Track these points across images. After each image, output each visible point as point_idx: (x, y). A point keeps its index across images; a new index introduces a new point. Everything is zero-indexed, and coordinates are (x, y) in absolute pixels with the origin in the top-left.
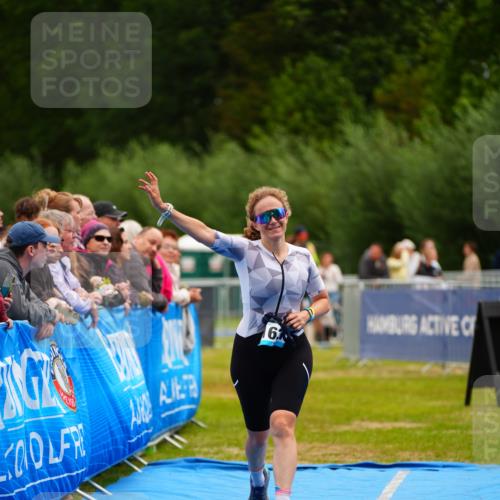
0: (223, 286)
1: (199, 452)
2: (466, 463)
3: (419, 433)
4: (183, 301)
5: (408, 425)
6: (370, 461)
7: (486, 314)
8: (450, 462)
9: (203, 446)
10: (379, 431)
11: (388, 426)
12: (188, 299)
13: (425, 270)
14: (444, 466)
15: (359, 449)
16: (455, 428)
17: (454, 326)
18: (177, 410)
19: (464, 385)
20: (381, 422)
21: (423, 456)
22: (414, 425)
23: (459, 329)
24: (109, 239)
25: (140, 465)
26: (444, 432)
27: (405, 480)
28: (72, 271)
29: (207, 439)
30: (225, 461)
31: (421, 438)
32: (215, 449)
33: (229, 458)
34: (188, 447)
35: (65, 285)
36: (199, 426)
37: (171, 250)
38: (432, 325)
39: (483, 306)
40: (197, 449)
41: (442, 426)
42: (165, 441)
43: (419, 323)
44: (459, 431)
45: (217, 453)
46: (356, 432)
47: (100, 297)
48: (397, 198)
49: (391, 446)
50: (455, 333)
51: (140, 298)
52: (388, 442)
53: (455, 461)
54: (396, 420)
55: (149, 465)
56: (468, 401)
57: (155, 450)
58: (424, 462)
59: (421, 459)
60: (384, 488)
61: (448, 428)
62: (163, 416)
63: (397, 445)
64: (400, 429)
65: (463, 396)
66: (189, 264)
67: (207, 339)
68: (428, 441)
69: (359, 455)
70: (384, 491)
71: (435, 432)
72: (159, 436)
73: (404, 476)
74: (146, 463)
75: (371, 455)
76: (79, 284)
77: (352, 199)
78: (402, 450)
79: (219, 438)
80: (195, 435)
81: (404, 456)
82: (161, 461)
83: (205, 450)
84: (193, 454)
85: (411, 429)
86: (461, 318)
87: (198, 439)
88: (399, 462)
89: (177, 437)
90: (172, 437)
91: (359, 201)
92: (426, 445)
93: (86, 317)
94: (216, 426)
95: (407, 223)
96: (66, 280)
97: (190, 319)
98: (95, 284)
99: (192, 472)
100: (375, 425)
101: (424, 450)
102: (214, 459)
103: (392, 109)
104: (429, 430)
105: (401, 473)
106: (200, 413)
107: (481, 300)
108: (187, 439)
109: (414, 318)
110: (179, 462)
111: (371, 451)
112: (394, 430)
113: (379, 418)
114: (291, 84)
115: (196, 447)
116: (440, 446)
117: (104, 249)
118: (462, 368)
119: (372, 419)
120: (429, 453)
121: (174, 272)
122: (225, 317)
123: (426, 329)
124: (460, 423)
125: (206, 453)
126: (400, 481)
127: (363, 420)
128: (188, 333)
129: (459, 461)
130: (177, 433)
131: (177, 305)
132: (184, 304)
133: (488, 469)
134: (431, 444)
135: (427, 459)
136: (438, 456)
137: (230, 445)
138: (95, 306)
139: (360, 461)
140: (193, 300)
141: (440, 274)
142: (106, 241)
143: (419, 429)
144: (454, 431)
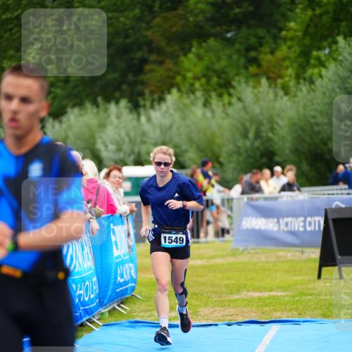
1: (138, 316)
2: (320, 319)
3: (287, 299)
4: (125, 213)
5: (279, 294)
6: (254, 319)
7: (330, 217)
8: (308, 319)
9: (139, 312)
10: (260, 299)
11: (266, 294)
12: (128, 211)
14: (304, 322)
15: (246, 311)
16: (311, 295)
17: (301, 224)
19: (317, 265)
20: (261, 292)
21: (290, 314)
22: (284, 294)
23: (304, 227)
25: (97, 325)
26: (304, 298)
27: (278, 332)
29: (143, 307)
30: (156, 322)
31: (288, 302)
32: (149, 313)
34: (130, 312)
36: (137, 298)
37: (117, 179)
38: (287, 224)
39: (328, 211)
40: (135, 314)
41: (302, 294)
42: (114, 309)
44: (314, 297)
45: (150, 316)
46: (244, 300)
49: (268, 309)
50: (302, 229)
52: (266, 305)
53: (311, 317)
54: (271, 290)
55: (103, 325)
56: (319, 276)
57: (107, 315)
58: (290, 319)
59: (288, 317)
60: (263, 337)
61: (306, 295)
62: (117, 290)
63: (272, 308)
64: (274, 296)
65: (316, 273)
66: (128, 186)
68: (293, 305)
69: (246, 315)
71: (297, 298)
72: (110, 305)
73: (277, 329)
74: (101, 324)
75: (254, 315)
78: (275, 311)
79: (151, 306)
80: (135, 304)
81: (277, 315)
82: (111, 323)
83: (142, 314)
84: (133, 317)
85: (281, 296)
86: (306, 218)
87: (136, 307)
88: (273, 319)
89: (122, 305)
90: (119, 306)
92: (292, 307)
94: (149, 298)
97: (130, 225)
99: (133, 330)
100: (256, 294)
101: (290, 310)
102: (148, 321)
104: (294, 297)
105: (276, 327)
106: (138, 289)
107: (327, 207)
108: (129, 307)
109: (275, 220)
110: (124, 323)
111: (254, 312)
112: (270, 297)
113: (259, 289)
115: (135, 312)
116: (302, 307)
119: (254, 290)
120: (294, 312)
121: (120, 193)
123: (283, 227)
124: (314, 292)
125: (143, 316)
126: (275, 332)
127: (248, 291)
128: (129, 235)
129: (314, 317)
130: (122, 303)
132: (126, 215)
133: (334, 322)
134: (295, 306)
135: (292, 317)
136: (300, 315)
139: (247, 320)
140: (131, 212)
143: (287, 296)
144: (310, 297)
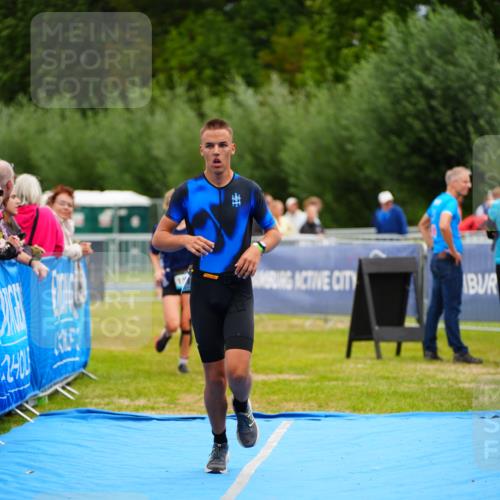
0: (113, 241)
1: (91, 403)
2: (347, 413)
3: (302, 385)
4: (75, 255)
5: (293, 377)
7: (366, 270)
8: (332, 412)
9: (93, 399)
10: (264, 383)
11: (273, 378)
12: (80, 253)
14: (326, 416)
16: (336, 379)
19: (345, 339)
20: (267, 374)
21: (307, 405)
22: (298, 377)
23: (330, 284)
25: (33, 415)
26: (326, 383)
27: (289, 429)
29: (98, 391)
30: (116, 412)
31: (304, 389)
32: (107, 400)
33: (120, 409)
34: (81, 397)
36: (91, 378)
37: (66, 207)
39: (364, 262)
40: (87, 401)
41: (324, 378)
42: (57, 392)
44: (340, 383)
45: (108, 404)
48: (286, 156)
49: (276, 398)
50: (326, 288)
51: (32, 251)
52: (274, 393)
53: (336, 411)
54: (280, 372)
55: (41, 415)
56: (348, 354)
57: (47, 400)
58: (307, 412)
59: (304, 409)
60: (269, 437)
61: (330, 380)
62: (55, 366)
63: (281, 396)
64: (285, 381)
65: (345, 349)
66: (79, 218)
68: (312, 392)
70: (269, 440)
71: (317, 384)
72: (51, 387)
73: (288, 426)
74: (38, 413)
75: (256, 405)
78: (286, 401)
79: (110, 389)
80: (87, 386)
81: (288, 408)
82: (52, 411)
83: (97, 400)
84: (84, 404)
85: (294, 380)
86: (332, 272)
87: (88, 391)
88: (283, 412)
89: (68, 388)
90: (64, 388)
91: (249, 158)
92: (309, 396)
94: (107, 378)
99: (83, 422)
100: (261, 377)
101: (307, 400)
104: (312, 382)
105: (286, 423)
106: (91, 365)
107: (362, 257)
108: (78, 390)
109: (289, 274)
110: (71, 412)
111: (257, 402)
112: (278, 383)
113: (264, 371)
115: (87, 398)
116: (323, 396)
118: (344, 323)
119: (257, 371)
120: (313, 404)
121: (68, 227)
123: (299, 284)
124: (341, 375)
125: (96, 405)
126: (285, 430)
129: (340, 411)
130: (69, 384)
132: (76, 258)
133: (367, 418)
134: (314, 394)
135: (310, 410)
136: (320, 407)
137: (120, 396)
140: (85, 254)
143: (303, 380)
144: (334, 383)
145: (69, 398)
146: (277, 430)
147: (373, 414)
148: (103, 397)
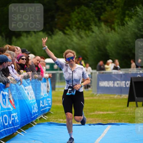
0: (58, 73)
1: (51, 121)
2: (128, 123)
3: (114, 115)
4: (47, 77)
5: (111, 113)
6: (100, 123)
7: (133, 81)
8: (123, 123)
9: (52, 119)
10: (103, 114)
11: (105, 113)
12: (48, 77)
13: (115, 68)
14: (121, 124)
15: (97, 119)
16: (124, 113)
17: (124, 84)
18: (45, 109)
19: (127, 101)
20: (103, 112)
21: (115, 121)
22: (113, 113)
23: (125, 85)
24: (25, 59)
25: (35, 124)
26: (121, 114)
27: (110, 128)
28: (15, 68)
29: (54, 117)
30: (59, 123)
31: (115, 116)
32: (56, 120)
33: (60, 122)
34: (48, 119)
35: (13, 72)
36: (51, 113)
38: (118, 84)
39: (132, 78)
40: (50, 120)
41: (121, 113)
42: (42, 117)
43: (114, 83)
44: (125, 114)
45: (56, 121)
46: (96, 115)
47: (23, 76)
48: (107, 47)
49: (106, 119)
50: (124, 86)
51: (34, 76)
52: (105, 117)
53: (124, 122)
54: (107, 111)
55: (37, 124)
56: (128, 106)
57: (39, 120)
59: (115, 122)
60: (104, 130)
61: (122, 113)
62: (41, 110)
63: (108, 118)
64: (109, 114)
65: (127, 104)
66: (48, 67)
67: (53, 88)
68: (117, 117)
69: (97, 121)
70: (104, 131)
71: (118, 115)
72: (40, 116)
73: (110, 127)
74: (36, 124)
75: (100, 121)
76: (17, 72)
77: (94, 48)
78: (109, 120)
79: (57, 116)
81: (110, 121)
82: (41, 123)
83: (53, 120)
84: (50, 121)
85: (112, 114)
86: (126, 82)
87: (51, 117)
88: (108, 123)
89: (45, 116)
90: (44, 116)
91: (97, 48)
92: (116, 118)
93: (19, 82)
94: (56, 113)
95: (110, 55)
96: (13, 71)
97: (49, 83)
98: (21, 72)
99: (49, 126)
100: (101, 113)
102: (56, 123)
103: (106, 22)
104: (117, 114)
105: (109, 126)
106: (52, 109)
107: (132, 77)
108: (48, 117)
109: (113, 82)
110: (46, 123)
111: (100, 120)
112: (107, 114)
113: (103, 111)
114: (77, 15)
116: (120, 118)
117: (24, 62)
118: (126, 96)
119: (100, 111)
120: (117, 120)
121: (44, 69)
122: (58, 82)
123: (116, 85)
124: (126, 112)
127: (98, 111)
128: (48, 87)
129: (125, 123)
130: (45, 115)
131: (45, 78)
132: (47, 78)
133: (134, 125)
134: (118, 118)
135: (116, 122)
136: (119, 121)
137: (60, 119)
138: (22, 79)
139: (97, 123)
140: (49, 77)
141: (120, 69)
142: (25, 60)
143: (114, 113)
144: (124, 114)
145: (45, 119)
146: (107, 129)
147: (135, 124)
148: (55, 119)
